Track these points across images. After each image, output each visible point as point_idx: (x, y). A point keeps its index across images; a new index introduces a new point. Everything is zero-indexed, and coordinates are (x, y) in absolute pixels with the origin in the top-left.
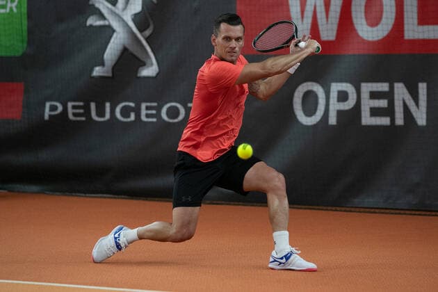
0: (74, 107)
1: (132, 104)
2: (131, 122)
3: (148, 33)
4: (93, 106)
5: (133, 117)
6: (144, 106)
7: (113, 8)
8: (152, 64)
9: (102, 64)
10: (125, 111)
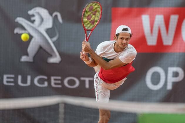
0: (8, 78)
1: (46, 77)
2: (45, 87)
3: (55, 39)
4: (20, 77)
5: (46, 84)
6: (52, 78)
7: (32, 25)
8: (56, 56)
9: (27, 54)
10: (41, 81)
